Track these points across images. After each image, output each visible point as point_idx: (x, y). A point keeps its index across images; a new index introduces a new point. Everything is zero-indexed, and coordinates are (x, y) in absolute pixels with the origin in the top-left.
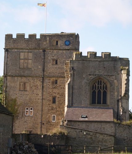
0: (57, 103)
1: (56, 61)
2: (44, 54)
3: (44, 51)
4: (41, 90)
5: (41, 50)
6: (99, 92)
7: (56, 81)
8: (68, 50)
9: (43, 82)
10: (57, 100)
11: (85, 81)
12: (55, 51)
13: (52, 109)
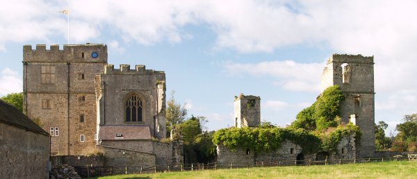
0: (85, 121)
1: (83, 75)
2: (69, 67)
3: (69, 64)
4: (67, 108)
5: (66, 64)
6: (134, 108)
7: (84, 97)
8: (96, 62)
9: (68, 99)
10: (85, 118)
11: (118, 96)
12: (81, 64)
13: (80, 129)
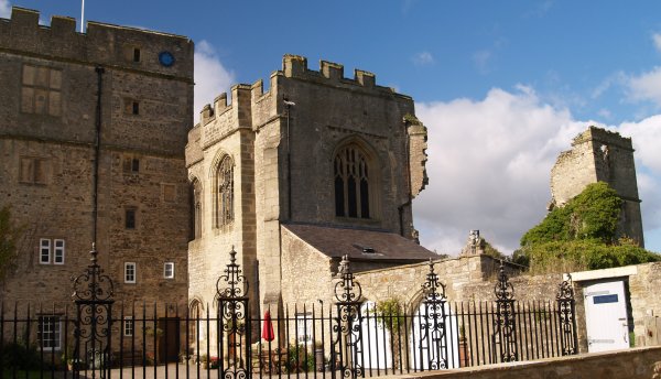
0: (139, 227)
1: (136, 105)
2: (101, 80)
3: (100, 71)
4: (91, 187)
5: (92, 68)
7: (136, 162)
8: (170, 78)
9: (96, 163)
10: (139, 218)
12: (133, 77)
13: (126, 246)
